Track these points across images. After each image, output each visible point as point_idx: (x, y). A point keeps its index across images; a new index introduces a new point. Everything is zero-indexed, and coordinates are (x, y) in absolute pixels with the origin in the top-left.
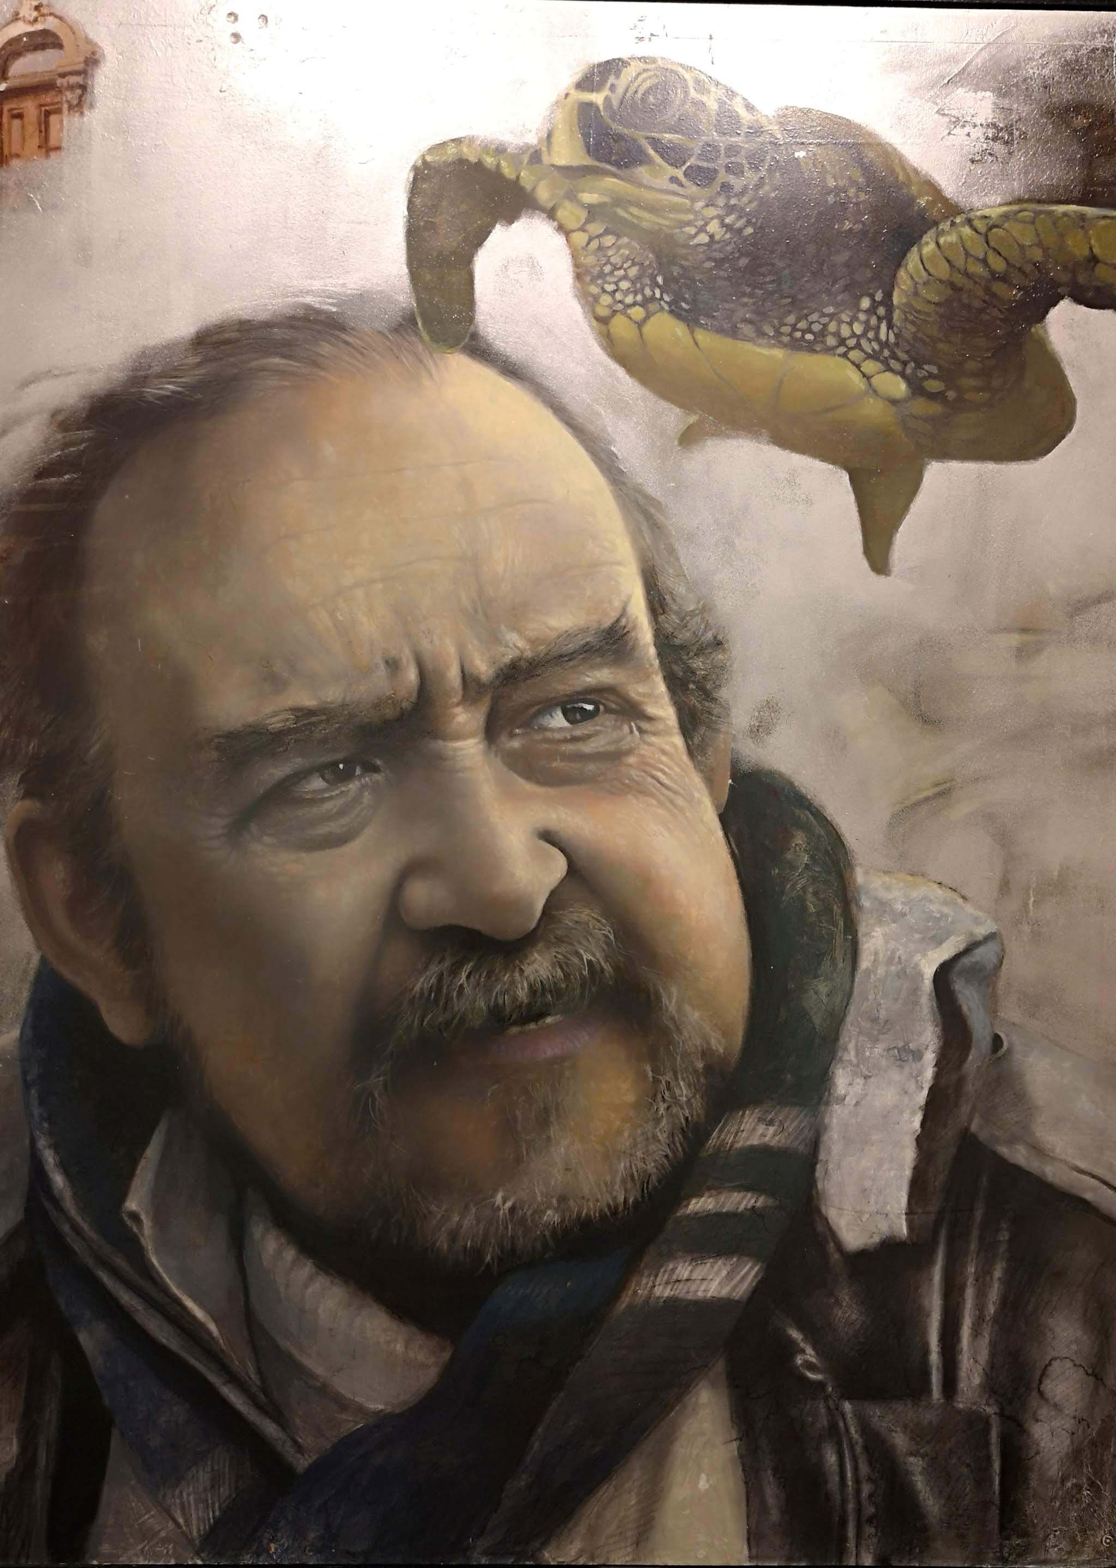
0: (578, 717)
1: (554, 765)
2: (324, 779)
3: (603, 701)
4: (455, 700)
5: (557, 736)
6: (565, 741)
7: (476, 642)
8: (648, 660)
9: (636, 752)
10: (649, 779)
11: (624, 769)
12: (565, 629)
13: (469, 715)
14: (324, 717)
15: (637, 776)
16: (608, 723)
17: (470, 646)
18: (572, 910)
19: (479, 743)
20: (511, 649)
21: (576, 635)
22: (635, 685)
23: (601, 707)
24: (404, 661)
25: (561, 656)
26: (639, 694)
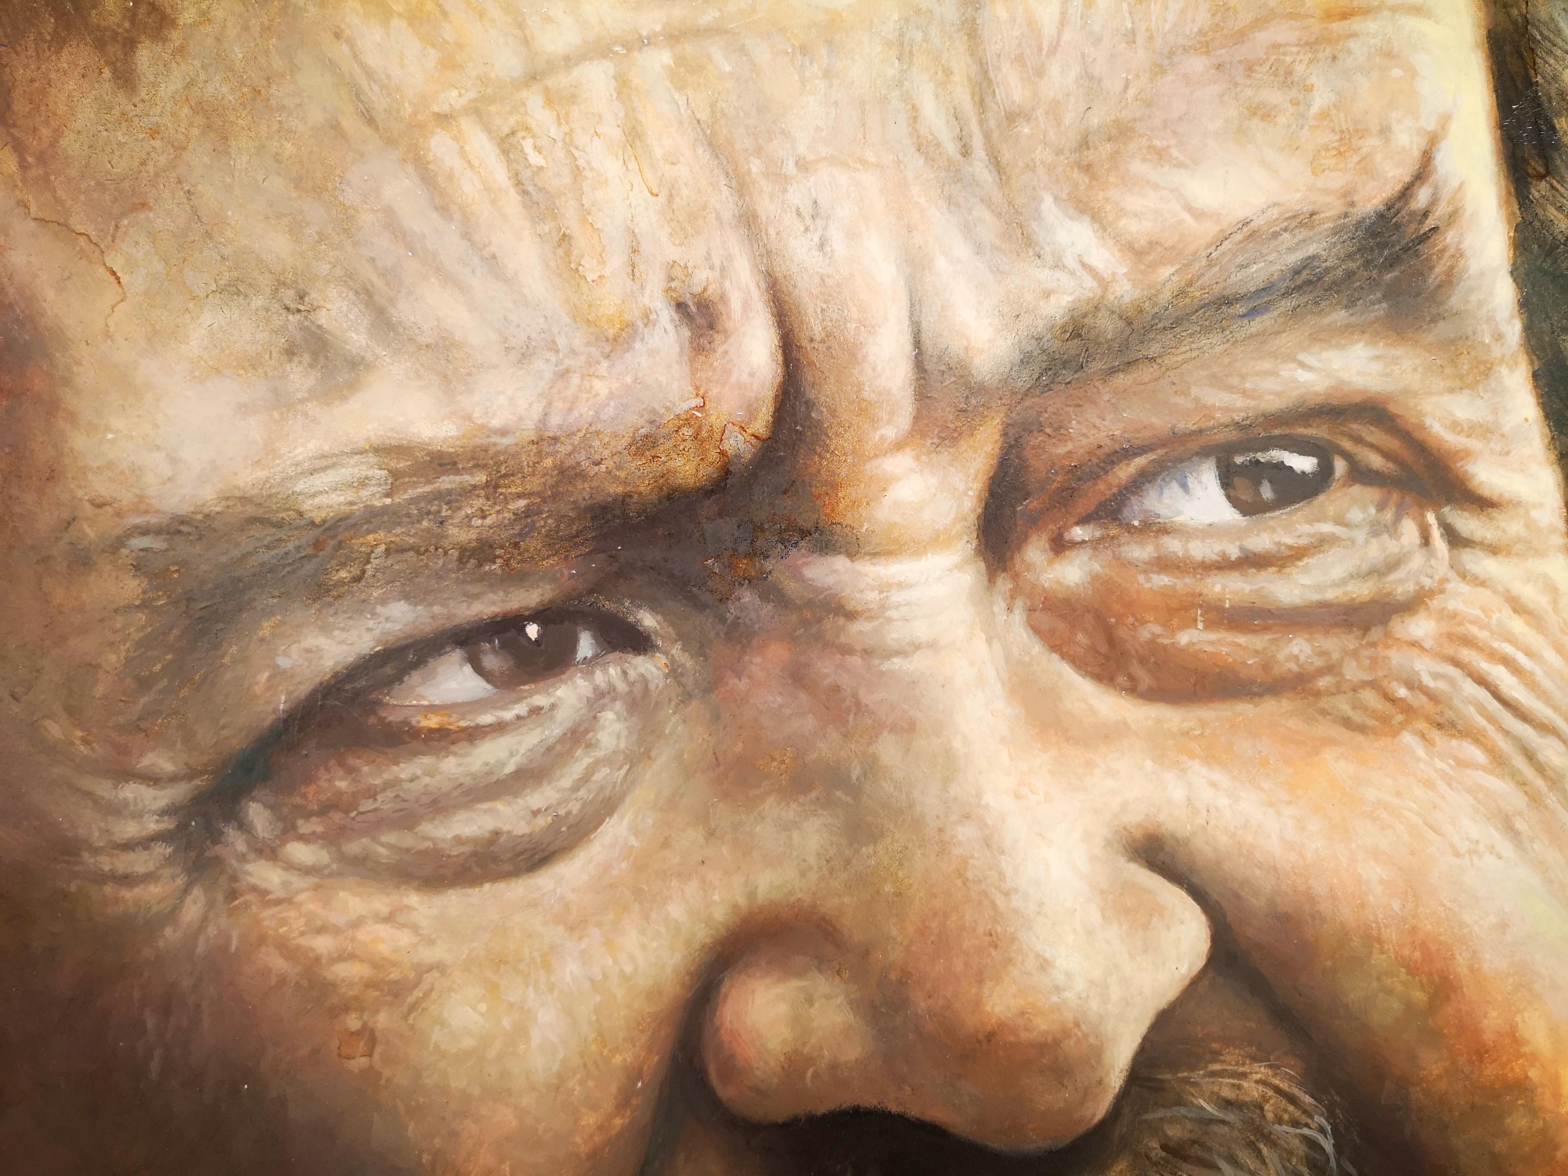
0: (1267, 492)
1: (1184, 638)
2: (479, 669)
3: (1347, 445)
4: (890, 433)
5: (1200, 550)
6: (1224, 565)
7: (962, 250)
8: (1490, 319)
9: (1435, 603)
10: (1470, 688)
11: (1396, 657)
12: (1241, 214)
13: (933, 481)
14: (481, 477)
15: (1436, 676)
16: (1356, 515)
17: (941, 263)
18: (1217, 1067)
19: (958, 567)
20: (1073, 273)
21: (1275, 235)
22: (1446, 399)
23: (1340, 466)
24: (735, 303)
25: (1227, 301)
26: (1455, 426)
